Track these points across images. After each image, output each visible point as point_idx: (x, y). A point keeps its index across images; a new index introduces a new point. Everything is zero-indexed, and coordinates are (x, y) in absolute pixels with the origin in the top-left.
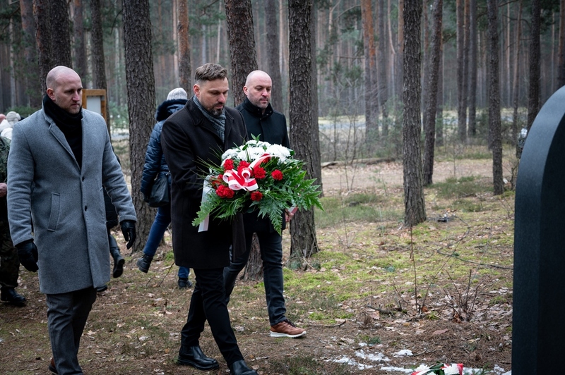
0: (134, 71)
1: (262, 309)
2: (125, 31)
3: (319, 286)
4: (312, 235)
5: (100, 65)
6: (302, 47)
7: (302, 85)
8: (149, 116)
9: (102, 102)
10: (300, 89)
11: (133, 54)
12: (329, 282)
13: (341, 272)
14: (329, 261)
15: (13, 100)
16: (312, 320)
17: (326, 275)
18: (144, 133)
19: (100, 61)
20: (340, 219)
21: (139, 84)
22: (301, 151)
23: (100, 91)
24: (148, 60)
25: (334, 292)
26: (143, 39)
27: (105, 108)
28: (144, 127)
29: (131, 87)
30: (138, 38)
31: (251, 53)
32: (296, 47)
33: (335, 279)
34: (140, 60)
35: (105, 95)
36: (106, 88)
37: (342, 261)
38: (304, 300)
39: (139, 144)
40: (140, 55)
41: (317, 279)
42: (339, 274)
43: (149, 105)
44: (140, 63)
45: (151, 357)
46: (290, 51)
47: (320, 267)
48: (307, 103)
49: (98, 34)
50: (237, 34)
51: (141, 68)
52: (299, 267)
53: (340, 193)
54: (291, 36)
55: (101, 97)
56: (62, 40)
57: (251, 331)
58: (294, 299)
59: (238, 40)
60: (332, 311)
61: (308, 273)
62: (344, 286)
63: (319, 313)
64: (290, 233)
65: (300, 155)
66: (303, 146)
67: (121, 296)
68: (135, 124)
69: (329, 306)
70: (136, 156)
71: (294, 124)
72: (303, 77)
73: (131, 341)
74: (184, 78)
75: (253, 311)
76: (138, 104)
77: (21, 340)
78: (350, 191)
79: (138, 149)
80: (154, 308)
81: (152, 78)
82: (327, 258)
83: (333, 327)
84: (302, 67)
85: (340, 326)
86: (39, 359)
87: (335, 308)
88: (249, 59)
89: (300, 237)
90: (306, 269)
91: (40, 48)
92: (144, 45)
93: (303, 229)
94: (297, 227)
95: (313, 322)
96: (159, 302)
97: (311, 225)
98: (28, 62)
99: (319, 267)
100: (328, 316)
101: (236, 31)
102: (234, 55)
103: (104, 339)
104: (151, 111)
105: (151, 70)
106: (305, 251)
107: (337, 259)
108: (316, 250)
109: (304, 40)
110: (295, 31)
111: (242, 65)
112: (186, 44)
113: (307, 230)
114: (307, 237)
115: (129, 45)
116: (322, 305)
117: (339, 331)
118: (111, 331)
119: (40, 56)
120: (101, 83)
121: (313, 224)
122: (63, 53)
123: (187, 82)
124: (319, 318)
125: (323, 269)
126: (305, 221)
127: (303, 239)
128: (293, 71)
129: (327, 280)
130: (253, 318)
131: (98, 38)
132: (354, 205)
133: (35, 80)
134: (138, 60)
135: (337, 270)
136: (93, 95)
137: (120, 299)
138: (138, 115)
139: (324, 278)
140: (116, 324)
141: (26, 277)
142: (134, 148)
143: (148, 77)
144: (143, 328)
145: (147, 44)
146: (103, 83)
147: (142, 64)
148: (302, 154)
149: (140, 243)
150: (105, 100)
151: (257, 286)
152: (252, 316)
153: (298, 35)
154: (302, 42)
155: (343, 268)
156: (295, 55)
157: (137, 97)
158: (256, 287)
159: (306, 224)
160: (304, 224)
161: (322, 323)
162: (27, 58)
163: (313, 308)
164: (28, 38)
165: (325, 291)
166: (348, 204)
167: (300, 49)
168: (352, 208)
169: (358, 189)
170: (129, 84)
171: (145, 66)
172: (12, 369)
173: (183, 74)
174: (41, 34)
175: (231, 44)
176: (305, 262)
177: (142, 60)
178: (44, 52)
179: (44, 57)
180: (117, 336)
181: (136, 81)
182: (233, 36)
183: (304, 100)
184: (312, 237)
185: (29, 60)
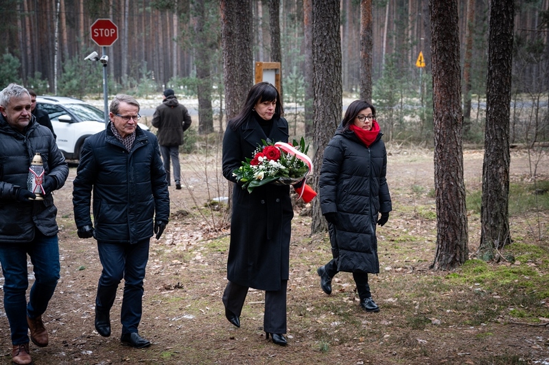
0: (320, 45)
1: (457, 302)
2: (313, 4)
3: (516, 281)
4: (505, 225)
5: (276, 37)
6: (504, 22)
7: (503, 64)
8: (334, 93)
9: (277, 76)
10: (500, 69)
11: (321, 28)
12: (527, 277)
13: (537, 266)
14: (523, 253)
15: (175, 70)
16: (513, 316)
17: (522, 269)
18: (329, 110)
19: (276, 33)
20: (528, 208)
21: (326, 59)
22: (498, 135)
23: (275, 64)
24: (336, 35)
25: (533, 288)
26: (332, 12)
27: (279, 82)
28: (329, 105)
29: (317, 62)
30: (327, 11)
31: (454, 29)
32: (498, 22)
33: (533, 274)
34: (328, 34)
35: (279, 68)
36: (281, 62)
37: (538, 255)
38: (501, 295)
39: (323, 122)
40: (328, 29)
41: (514, 272)
42: (537, 269)
43: (335, 82)
44: (328, 37)
45: (346, 345)
46: (491, 27)
47: (514, 260)
48: (506, 83)
49: (274, 4)
50: (439, 9)
51: (328, 42)
52: (491, 259)
53: (522, 180)
54: (492, 11)
55: (276, 70)
56: (243, 11)
57: (448, 324)
58: (491, 293)
59: (440, 15)
60: (535, 309)
61: (502, 265)
62: (544, 282)
63: (521, 310)
64: (481, 222)
65: (497, 139)
66: (500, 129)
67: (306, 279)
68: (319, 101)
69: (531, 304)
70: (320, 134)
71: (491, 105)
72: (504, 56)
73: (323, 327)
74: (365, 53)
75: (448, 304)
76: (324, 80)
77: (212, 318)
78: (533, 177)
79: (322, 126)
80: (343, 294)
81: (339, 53)
82: (521, 250)
83: (537, 326)
84: (503, 44)
85: (545, 325)
86: (233, 338)
87: (538, 306)
88: (451, 36)
89: (491, 226)
90: (499, 261)
91: (224, 20)
92: (333, 18)
93: (496, 218)
94: (490, 216)
95: (514, 319)
96: (346, 287)
97: (504, 214)
98: (196, 32)
99: (512, 260)
100: (530, 314)
101: (439, 5)
102: (436, 31)
103: (295, 322)
104: (337, 87)
105: (338, 45)
106: (497, 242)
107: (533, 253)
108: (509, 241)
109: (508, 15)
110: (497, 5)
111: (443, 42)
112: (369, 16)
113: (500, 220)
114: (500, 227)
115: (317, 18)
116: (523, 302)
117: (545, 330)
118: (301, 315)
119: (223, 28)
120: (277, 57)
121: (507, 213)
122: (243, 24)
123: (368, 57)
124: (522, 316)
125: (517, 262)
126: (499, 210)
127: (495, 229)
128: (494, 48)
129: (525, 275)
130: (448, 311)
131: (275, 9)
132: (542, 192)
133: (203, 50)
134: (325, 34)
135: (533, 264)
136: (269, 68)
137: (306, 282)
138: (323, 92)
139: (521, 272)
140: (305, 309)
141: (206, 254)
142: (317, 126)
143: (335, 52)
144: (333, 313)
145: (335, 17)
146: (277, 56)
147: (330, 38)
148: (498, 137)
149: (320, 225)
150: (280, 73)
151: (449, 276)
152: (447, 309)
153: (500, 9)
154: (505, 17)
155: (540, 263)
156: (496, 31)
157: (323, 73)
158: (448, 278)
159: (499, 213)
160: (497, 213)
161: (524, 321)
162: (195, 28)
163: (513, 305)
164: (197, 7)
165: (524, 287)
166: (534, 191)
167: (503, 24)
168: (540, 197)
169: (542, 176)
170: (316, 59)
171: (333, 40)
172: (208, 347)
173: (364, 48)
174: (226, 5)
175: (433, 19)
176: (498, 253)
177: (330, 34)
178: (228, 23)
179: (227, 29)
180: (308, 321)
181: (323, 56)
182: (435, 12)
183: (503, 80)
184: (506, 228)
185: (197, 29)
